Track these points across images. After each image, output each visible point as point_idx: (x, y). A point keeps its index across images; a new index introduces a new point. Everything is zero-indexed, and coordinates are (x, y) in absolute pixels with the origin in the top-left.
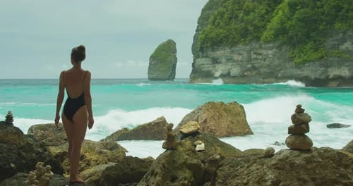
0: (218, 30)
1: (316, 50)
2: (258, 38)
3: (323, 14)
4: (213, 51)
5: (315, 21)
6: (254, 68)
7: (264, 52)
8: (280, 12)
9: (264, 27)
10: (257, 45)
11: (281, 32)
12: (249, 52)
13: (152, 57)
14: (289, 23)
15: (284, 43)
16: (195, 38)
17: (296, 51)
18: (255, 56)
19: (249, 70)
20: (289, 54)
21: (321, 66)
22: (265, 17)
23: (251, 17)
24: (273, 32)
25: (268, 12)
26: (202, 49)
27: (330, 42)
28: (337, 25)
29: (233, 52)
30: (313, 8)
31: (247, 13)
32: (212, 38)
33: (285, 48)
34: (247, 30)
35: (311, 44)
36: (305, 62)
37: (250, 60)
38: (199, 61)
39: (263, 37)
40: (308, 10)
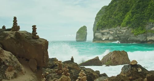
0: (103, 22)
1: (142, 30)
2: (120, 25)
3: (144, 16)
4: (102, 30)
5: (142, 19)
6: (118, 37)
7: (122, 31)
8: (128, 15)
9: (122, 21)
10: (118, 28)
11: (128, 23)
12: (116, 30)
13: (78, 32)
14: (132, 19)
15: (130, 27)
16: (94, 25)
17: (135, 30)
18: (118, 32)
19: (116, 37)
20: (132, 31)
21: (144, 36)
22: (123, 17)
23: (117, 17)
24: (125, 23)
25: (123, 15)
26: (97, 29)
27: (147, 27)
28: (150, 20)
29: (110, 31)
30: (141, 14)
31: (115, 15)
32: (102, 25)
33: (130, 29)
34: (115, 22)
35: (140, 28)
36: (138, 34)
37: (116, 33)
38: (96, 34)
39: (122, 25)
40: (139, 15)
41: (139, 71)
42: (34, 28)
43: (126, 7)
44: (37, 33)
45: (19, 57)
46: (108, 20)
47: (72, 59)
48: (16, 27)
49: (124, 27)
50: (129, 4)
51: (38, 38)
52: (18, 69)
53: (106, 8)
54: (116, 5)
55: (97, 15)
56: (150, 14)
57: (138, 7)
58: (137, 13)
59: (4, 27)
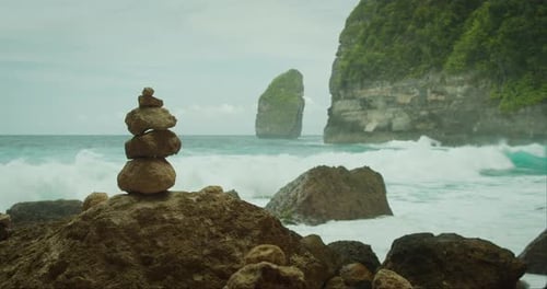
1: (537, 86)
2: (439, 66)
5: (536, 38)
6: (432, 117)
7: (449, 89)
8: (477, 24)
9: (449, 49)
10: (434, 77)
11: (474, 58)
12: (423, 90)
13: (263, 99)
14: (492, 41)
15: (483, 75)
16: (336, 67)
17: (502, 89)
18: (433, 97)
19: (422, 120)
20: (491, 94)
21: (544, 113)
23: (427, 30)
24: (463, 56)
25: (454, 23)
26: (344, 85)
29: (396, 90)
30: (531, 15)
31: (421, 23)
32: (361, 66)
33: (483, 84)
34: (420, 52)
35: (526, 78)
36: (518, 106)
37: (425, 103)
38: (340, 105)
39: (448, 65)
40: (523, 19)
46: (390, 42)
58: (516, 12)
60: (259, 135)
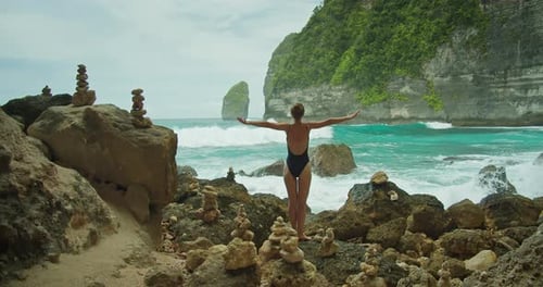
0: (289, 73)
1: (380, 92)
2: (328, 81)
3: (385, 61)
4: (286, 92)
5: (379, 67)
6: (324, 108)
7: (334, 94)
8: (348, 58)
9: (333, 71)
10: (325, 87)
11: (346, 77)
12: (320, 93)
13: (225, 98)
14: (356, 67)
15: (352, 86)
16: (267, 80)
17: (363, 93)
18: (325, 97)
19: (320, 110)
20: (356, 97)
21: (384, 107)
22: (335, 62)
23: (321, 60)
24: (341, 75)
25: (335, 58)
26: (275, 91)
27: (391, 86)
28: (398, 71)
29: (304, 94)
30: (376, 54)
31: (318, 57)
32: (285, 80)
33: (352, 90)
34: (318, 73)
35: (375, 88)
36: (371, 103)
37: (320, 101)
38: (272, 102)
39: (332, 80)
40: (372, 56)
41: (392, 199)
42: (138, 97)
43: (343, 38)
44: (145, 112)
45: (95, 181)
46: (300, 67)
47: (231, 174)
48: (84, 95)
49: (338, 85)
50: (350, 29)
51: (147, 125)
52: (100, 218)
53: (295, 39)
54: (319, 32)
55: (274, 54)
56: (398, 56)
57: (371, 38)
58: (368, 52)
59: (46, 91)
60: (224, 119)
